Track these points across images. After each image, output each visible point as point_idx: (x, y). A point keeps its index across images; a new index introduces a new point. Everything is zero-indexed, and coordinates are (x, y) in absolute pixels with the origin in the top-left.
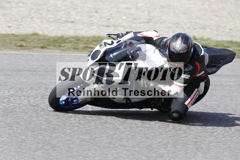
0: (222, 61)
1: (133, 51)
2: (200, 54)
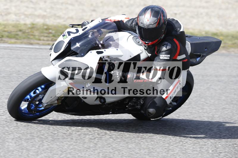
1: (103, 41)
2: (179, 30)
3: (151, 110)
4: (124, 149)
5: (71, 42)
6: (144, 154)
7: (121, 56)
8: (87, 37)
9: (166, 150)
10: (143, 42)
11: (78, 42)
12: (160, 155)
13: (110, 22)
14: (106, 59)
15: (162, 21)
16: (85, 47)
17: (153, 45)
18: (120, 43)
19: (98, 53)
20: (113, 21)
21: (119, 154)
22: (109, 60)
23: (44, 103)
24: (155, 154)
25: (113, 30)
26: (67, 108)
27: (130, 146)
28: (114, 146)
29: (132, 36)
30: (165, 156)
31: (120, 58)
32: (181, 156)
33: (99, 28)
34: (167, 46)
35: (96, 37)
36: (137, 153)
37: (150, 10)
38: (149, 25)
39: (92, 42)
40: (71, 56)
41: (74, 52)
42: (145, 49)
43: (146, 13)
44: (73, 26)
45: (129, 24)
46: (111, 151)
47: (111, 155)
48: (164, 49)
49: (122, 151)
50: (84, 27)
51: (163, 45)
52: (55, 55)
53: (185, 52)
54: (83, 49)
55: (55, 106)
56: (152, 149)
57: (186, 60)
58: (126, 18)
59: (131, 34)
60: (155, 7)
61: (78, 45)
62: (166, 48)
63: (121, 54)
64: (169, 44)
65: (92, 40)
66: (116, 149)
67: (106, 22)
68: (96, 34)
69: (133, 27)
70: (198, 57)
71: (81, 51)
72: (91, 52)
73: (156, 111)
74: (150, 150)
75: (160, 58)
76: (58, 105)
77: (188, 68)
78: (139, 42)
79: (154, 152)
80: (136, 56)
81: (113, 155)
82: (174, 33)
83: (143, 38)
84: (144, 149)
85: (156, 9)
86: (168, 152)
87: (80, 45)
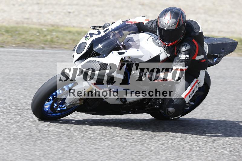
0: (223, 50)
1: (123, 43)
2: (198, 32)
3: (171, 109)
4: (18, 151)
5: (93, 43)
6: (39, 156)
7: (142, 56)
8: (109, 38)
9: (61, 151)
10: (163, 43)
11: (100, 43)
12: (56, 157)
13: (130, 24)
14: (127, 60)
15: (182, 23)
16: (108, 48)
17: (173, 46)
18: (141, 45)
19: (120, 53)
20: (134, 22)
21: (13, 156)
22: (130, 61)
23: (67, 103)
24: (51, 156)
25: (133, 32)
26: (88, 108)
27: (24, 148)
28: (8, 148)
29: (152, 37)
30: (60, 157)
31: (140, 58)
32: (77, 157)
33: (120, 30)
34: (186, 46)
35: (117, 39)
36: (32, 155)
37: (170, 12)
38: (169, 26)
39: (113, 43)
40: (94, 56)
41: (96, 53)
42: (165, 50)
43: (166, 15)
44: (94, 28)
45: (149, 26)
46: (5, 153)
47: (5, 157)
48: (183, 49)
49: (17, 152)
50: (105, 29)
51: (183, 46)
52: (77, 56)
53: (203, 52)
54: (105, 50)
55: (77, 106)
56: (48, 150)
57: (204, 61)
58: (146, 20)
59: (150, 36)
60: (174, 9)
61: (100, 46)
62: (186, 48)
63: (141, 54)
64: (188, 44)
65: (113, 41)
66: (10, 151)
67: (127, 23)
68: (117, 36)
69: (153, 28)
70: (215, 58)
71: (103, 52)
72: (113, 53)
73: (175, 109)
74: (45, 151)
75: (179, 59)
76: (80, 105)
77: (206, 68)
78: (158, 43)
79: (49, 154)
80: (156, 56)
81: (8, 158)
82: (192, 34)
83: (163, 39)
84: (39, 150)
85: (176, 10)
86: (64, 153)
87: (102, 46)
